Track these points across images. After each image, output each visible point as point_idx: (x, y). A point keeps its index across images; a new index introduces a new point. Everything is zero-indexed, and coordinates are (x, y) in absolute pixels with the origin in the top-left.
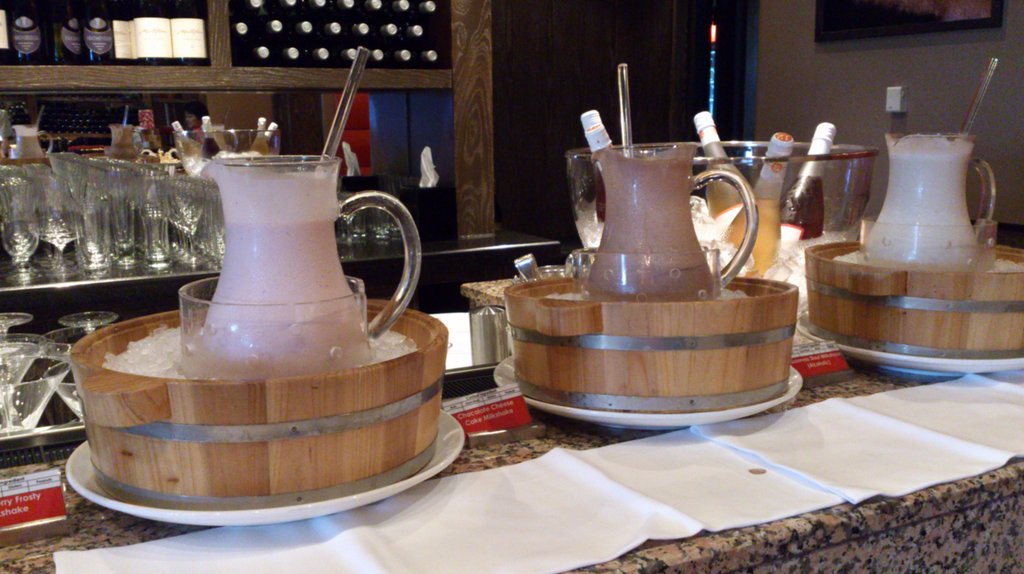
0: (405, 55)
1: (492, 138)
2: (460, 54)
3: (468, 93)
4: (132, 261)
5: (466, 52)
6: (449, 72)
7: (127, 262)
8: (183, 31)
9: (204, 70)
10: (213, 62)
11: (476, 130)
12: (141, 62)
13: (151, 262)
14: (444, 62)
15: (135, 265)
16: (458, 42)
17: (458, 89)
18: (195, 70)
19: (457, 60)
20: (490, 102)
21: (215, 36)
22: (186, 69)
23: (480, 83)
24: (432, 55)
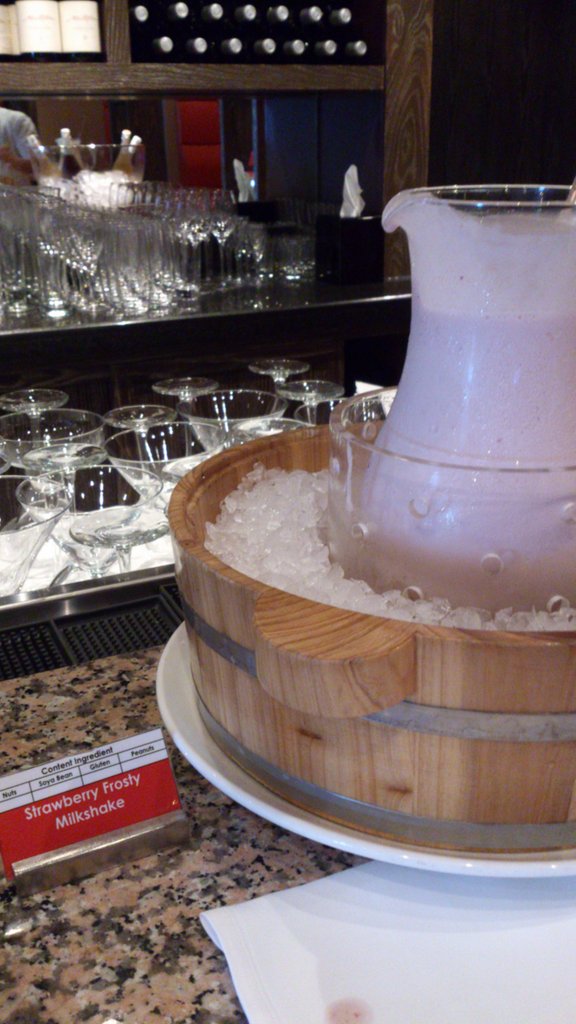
0: (330, 47)
1: (427, 154)
2: (395, 46)
3: (402, 96)
4: (24, 307)
5: (402, 42)
6: (380, 69)
7: (18, 309)
8: (75, 18)
9: (99, 67)
10: (110, 58)
11: (409, 144)
12: (27, 58)
13: (49, 309)
14: (376, 56)
15: (27, 311)
16: (393, 31)
17: (391, 92)
18: (88, 67)
19: (392, 52)
20: (427, 109)
21: (111, 23)
22: (78, 66)
23: (417, 82)
24: (360, 47)
